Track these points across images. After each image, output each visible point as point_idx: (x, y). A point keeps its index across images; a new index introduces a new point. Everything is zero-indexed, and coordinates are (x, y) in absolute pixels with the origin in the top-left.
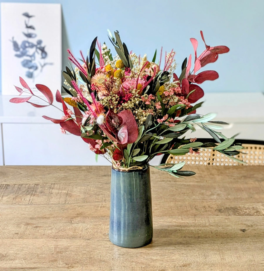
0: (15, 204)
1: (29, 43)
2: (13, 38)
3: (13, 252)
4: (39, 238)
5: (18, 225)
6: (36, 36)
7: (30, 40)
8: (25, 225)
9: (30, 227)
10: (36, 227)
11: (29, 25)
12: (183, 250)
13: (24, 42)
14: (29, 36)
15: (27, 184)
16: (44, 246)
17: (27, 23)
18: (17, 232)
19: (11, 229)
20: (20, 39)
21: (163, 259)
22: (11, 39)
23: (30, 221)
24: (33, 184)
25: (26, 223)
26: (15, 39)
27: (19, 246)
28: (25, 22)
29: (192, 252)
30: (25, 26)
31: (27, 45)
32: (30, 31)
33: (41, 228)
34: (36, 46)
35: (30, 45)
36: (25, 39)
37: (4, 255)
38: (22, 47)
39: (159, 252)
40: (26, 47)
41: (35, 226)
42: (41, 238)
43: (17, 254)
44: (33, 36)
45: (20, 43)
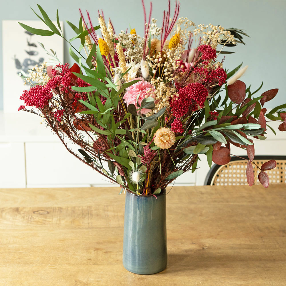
0: (75, 227)
1: (31, 60)
2: (15, 56)
3: (93, 279)
4: (114, 264)
5: (88, 250)
6: (38, 53)
7: (33, 58)
8: (94, 250)
9: (100, 252)
10: (107, 252)
11: (31, 42)
12: (264, 274)
13: (26, 60)
14: (31, 53)
15: (79, 207)
16: (122, 272)
17: (29, 40)
18: (89, 258)
19: (81, 255)
20: (23, 57)
21: (248, 283)
22: (13, 57)
23: (98, 246)
24: (85, 207)
25: (94, 248)
26: (17, 57)
27: (97, 273)
28: (27, 39)
29: (274, 275)
30: (27, 44)
31: (29, 62)
32: (32, 49)
33: (112, 253)
34: (38, 63)
35: (32, 62)
36: (28, 56)
37: (86, 283)
38: (24, 65)
39: (241, 276)
40: (28, 65)
41: (104, 251)
42: (116, 264)
43: (98, 282)
44: (35, 53)
45: (22, 61)
